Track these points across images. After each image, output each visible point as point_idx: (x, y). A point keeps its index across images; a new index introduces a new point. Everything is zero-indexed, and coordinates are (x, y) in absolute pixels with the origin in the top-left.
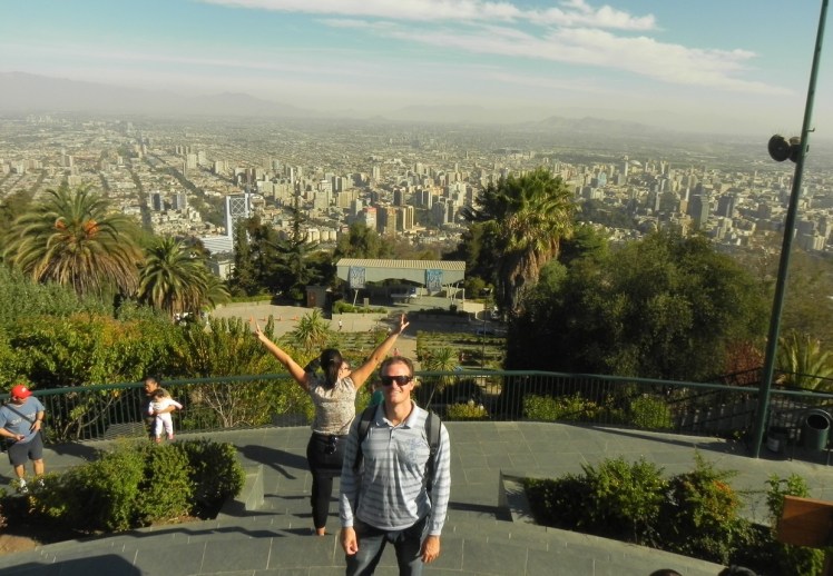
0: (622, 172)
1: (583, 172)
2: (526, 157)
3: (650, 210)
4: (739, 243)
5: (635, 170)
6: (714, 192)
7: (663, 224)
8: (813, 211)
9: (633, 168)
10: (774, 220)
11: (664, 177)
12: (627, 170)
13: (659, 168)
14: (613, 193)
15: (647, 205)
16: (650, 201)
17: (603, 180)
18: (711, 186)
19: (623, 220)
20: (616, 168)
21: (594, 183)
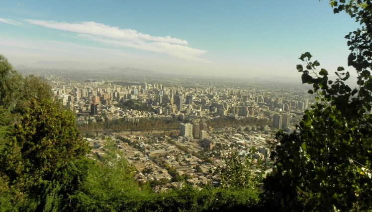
0: (145, 88)
1: (127, 89)
2: (100, 83)
3: (158, 103)
4: (196, 115)
5: (150, 88)
6: (183, 95)
7: (164, 108)
8: (220, 101)
9: (149, 87)
10: (208, 104)
11: (163, 90)
12: (146, 88)
13: (159, 87)
14: (141, 97)
15: (157, 101)
16: (158, 99)
17: (136, 92)
18: (181, 93)
19: (147, 108)
20: (141, 87)
21: (133, 93)
